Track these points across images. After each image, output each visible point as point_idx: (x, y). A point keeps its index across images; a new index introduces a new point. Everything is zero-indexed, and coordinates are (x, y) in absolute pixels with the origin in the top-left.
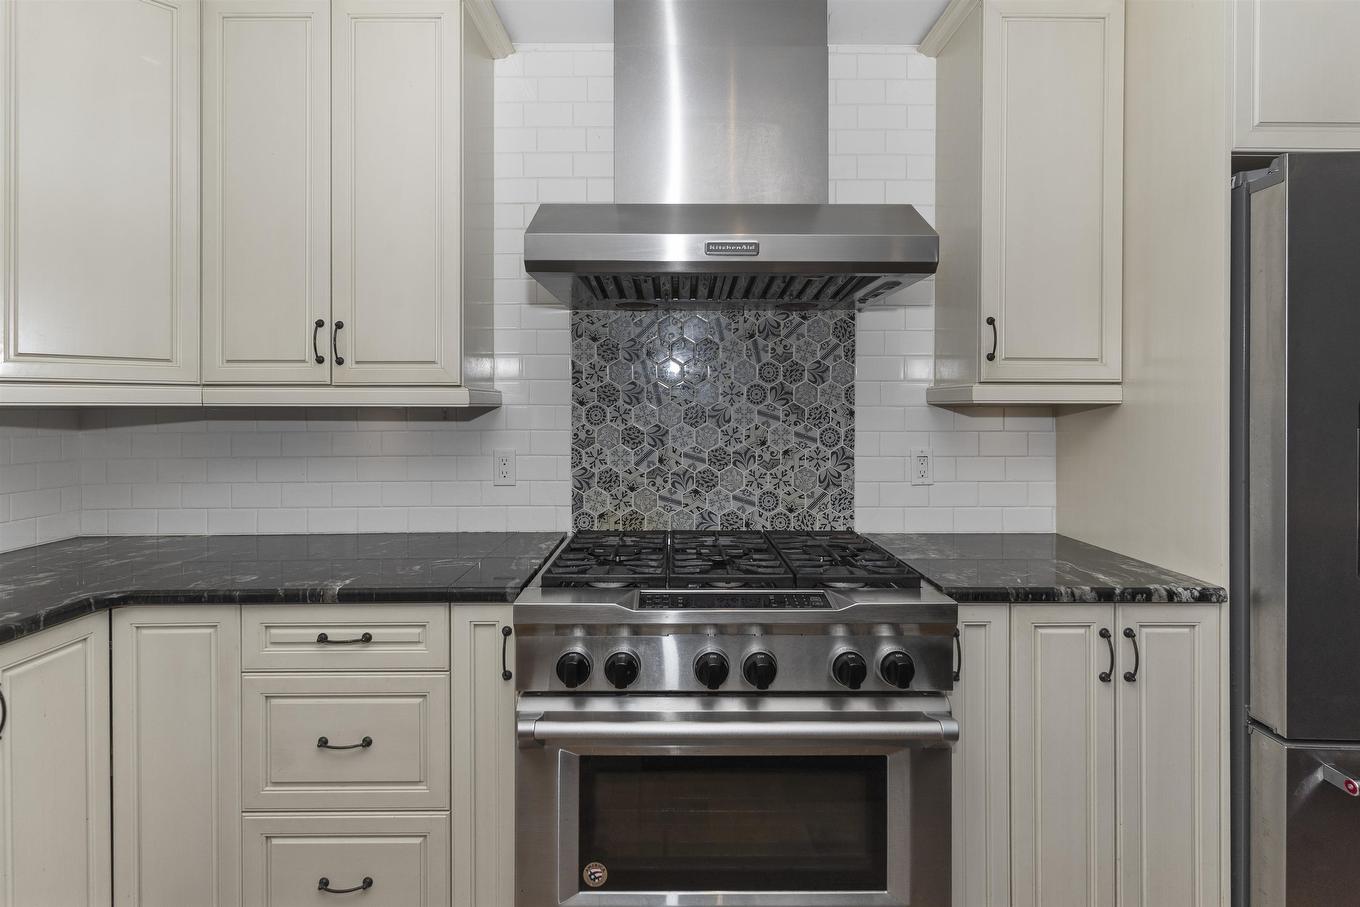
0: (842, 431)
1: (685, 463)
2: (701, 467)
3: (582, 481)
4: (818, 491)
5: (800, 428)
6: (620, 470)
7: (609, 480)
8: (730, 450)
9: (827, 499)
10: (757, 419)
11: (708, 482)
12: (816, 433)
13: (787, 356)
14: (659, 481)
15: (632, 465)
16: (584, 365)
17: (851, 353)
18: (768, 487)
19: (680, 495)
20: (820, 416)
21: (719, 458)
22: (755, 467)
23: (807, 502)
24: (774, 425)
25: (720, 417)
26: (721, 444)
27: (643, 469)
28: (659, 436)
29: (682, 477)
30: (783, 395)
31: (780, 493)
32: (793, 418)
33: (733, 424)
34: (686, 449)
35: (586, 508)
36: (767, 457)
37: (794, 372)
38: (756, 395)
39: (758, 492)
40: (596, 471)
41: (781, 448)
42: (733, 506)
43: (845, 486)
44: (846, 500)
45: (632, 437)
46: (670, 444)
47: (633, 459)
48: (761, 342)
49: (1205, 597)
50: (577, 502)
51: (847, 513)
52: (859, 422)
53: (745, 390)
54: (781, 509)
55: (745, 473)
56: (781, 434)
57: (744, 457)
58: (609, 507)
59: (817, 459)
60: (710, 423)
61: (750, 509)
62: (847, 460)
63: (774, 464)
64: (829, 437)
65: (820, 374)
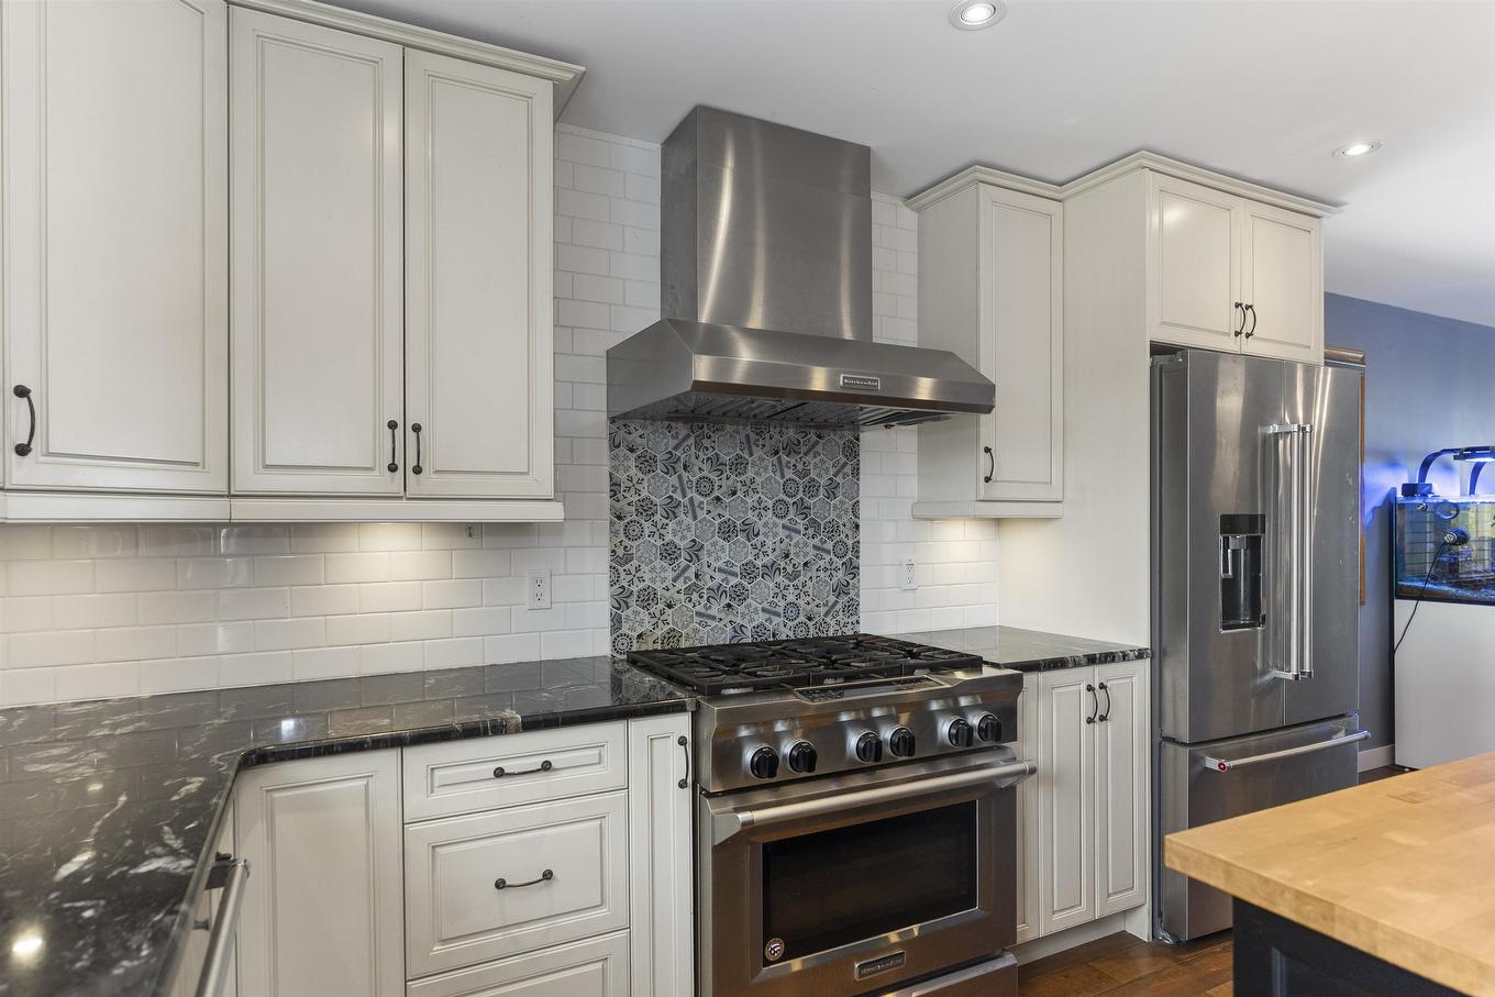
0: (850, 543)
1: (719, 577)
2: (734, 581)
3: (621, 601)
4: (832, 599)
5: (816, 541)
6: (659, 587)
7: (648, 597)
8: (759, 563)
9: (839, 606)
10: (782, 533)
11: (739, 595)
12: (829, 545)
13: (805, 473)
14: (695, 596)
15: (669, 583)
16: (622, 476)
17: (856, 471)
18: (791, 598)
19: (713, 611)
20: (833, 529)
21: (749, 572)
22: (780, 579)
23: (823, 610)
24: (797, 538)
25: (749, 531)
26: (751, 557)
27: (680, 585)
28: (695, 550)
29: (717, 592)
30: (803, 509)
31: (801, 602)
32: (811, 531)
33: (761, 538)
34: (720, 564)
35: (625, 629)
36: (790, 569)
37: (812, 488)
38: (780, 510)
39: (782, 603)
40: (634, 589)
41: (802, 560)
42: (761, 618)
43: (852, 594)
44: (852, 608)
45: (669, 553)
46: (705, 558)
47: (670, 575)
48: (785, 458)
50: (616, 622)
51: (854, 619)
52: (863, 535)
53: (770, 504)
54: (802, 618)
55: (772, 585)
56: (803, 547)
57: (772, 569)
58: (647, 626)
59: (830, 570)
60: (741, 538)
61: (776, 620)
62: (853, 570)
63: (796, 575)
64: (840, 549)
65: (832, 490)
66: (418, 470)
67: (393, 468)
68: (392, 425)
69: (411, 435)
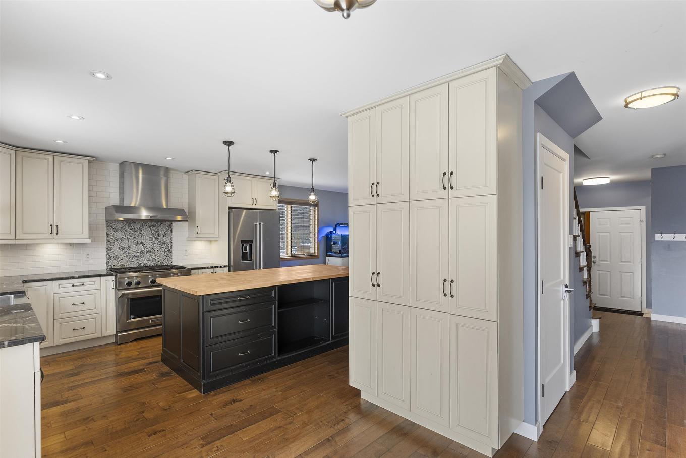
0: (170, 246)
1: (135, 253)
2: (138, 254)
3: (109, 258)
4: (165, 258)
5: (161, 246)
6: (119, 255)
7: (116, 258)
8: (145, 250)
9: (167, 259)
10: (152, 244)
11: (140, 257)
12: (164, 246)
13: (158, 231)
14: (128, 257)
15: (121, 255)
16: (109, 233)
17: (171, 231)
18: (154, 258)
19: (133, 260)
20: (165, 243)
21: (142, 252)
22: (150, 253)
23: (162, 260)
24: (155, 245)
25: (142, 244)
26: (143, 249)
27: (124, 255)
28: (129, 248)
29: (135, 256)
30: (157, 239)
31: (156, 258)
32: (159, 244)
33: (146, 245)
34: (135, 250)
35: (110, 264)
36: (153, 251)
37: (159, 234)
38: (151, 239)
39: (151, 259)
40: (112, 256)
41: (157, 250)
42: (146, 262)
43: (170, 257)
44: (170, 259)
45: (122, 248)
46: (131, 249)
47: (122, 253)
48: (152, 228)
49: (225, 267)
50: (108, 263)
51: (171, 262)
52: (173, 244)
53: (148, 238)
54: (157, 262)
55: (149, 255)
56: (157, 247)
57: (149, 251)
58: (116, 264)
59: (164, 252)
60: (141, 245)
61: (149, 262)
62: (171, 251)
63: (155, 253)
64: (167, 247)
65: (165, 235)
66: (57, 234)
67: (51, 233)
68: (51, 226)
69: (56, 227)
